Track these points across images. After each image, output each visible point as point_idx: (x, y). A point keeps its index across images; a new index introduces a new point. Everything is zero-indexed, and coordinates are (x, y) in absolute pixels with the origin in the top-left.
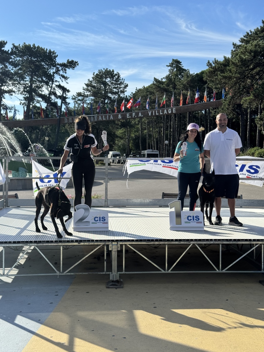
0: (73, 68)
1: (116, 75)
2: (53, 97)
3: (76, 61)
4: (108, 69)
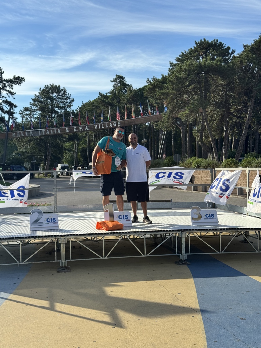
0: (19, 84)
1: (62, 90)
3: (23, 77)
4: (54, 84)
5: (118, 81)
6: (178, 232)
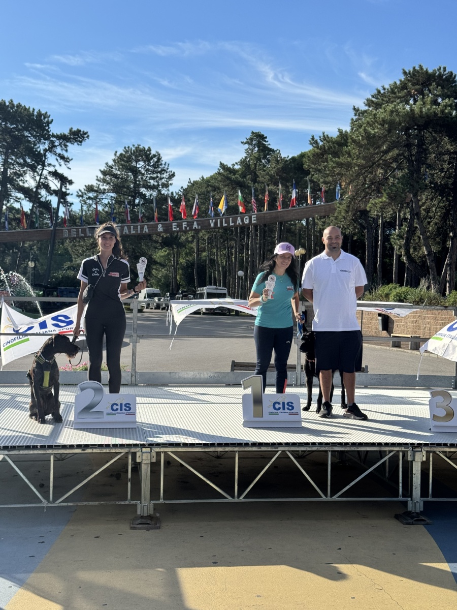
0: (79, 144)
1: (155, 156)
2: (43, 192)
3: (85, 131)
4: (140, 145)
5: (254, 143)
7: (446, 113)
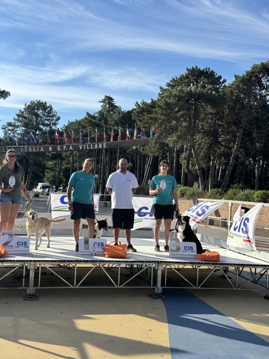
0: (4, 98)
1: (49, 107)
3: (8, 91)
4: (40, 101)
5: (106, 102)
6: (154, 263)
7: (209, 93)
